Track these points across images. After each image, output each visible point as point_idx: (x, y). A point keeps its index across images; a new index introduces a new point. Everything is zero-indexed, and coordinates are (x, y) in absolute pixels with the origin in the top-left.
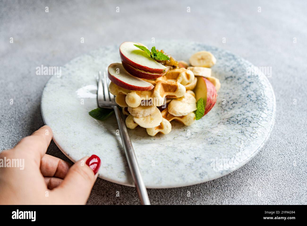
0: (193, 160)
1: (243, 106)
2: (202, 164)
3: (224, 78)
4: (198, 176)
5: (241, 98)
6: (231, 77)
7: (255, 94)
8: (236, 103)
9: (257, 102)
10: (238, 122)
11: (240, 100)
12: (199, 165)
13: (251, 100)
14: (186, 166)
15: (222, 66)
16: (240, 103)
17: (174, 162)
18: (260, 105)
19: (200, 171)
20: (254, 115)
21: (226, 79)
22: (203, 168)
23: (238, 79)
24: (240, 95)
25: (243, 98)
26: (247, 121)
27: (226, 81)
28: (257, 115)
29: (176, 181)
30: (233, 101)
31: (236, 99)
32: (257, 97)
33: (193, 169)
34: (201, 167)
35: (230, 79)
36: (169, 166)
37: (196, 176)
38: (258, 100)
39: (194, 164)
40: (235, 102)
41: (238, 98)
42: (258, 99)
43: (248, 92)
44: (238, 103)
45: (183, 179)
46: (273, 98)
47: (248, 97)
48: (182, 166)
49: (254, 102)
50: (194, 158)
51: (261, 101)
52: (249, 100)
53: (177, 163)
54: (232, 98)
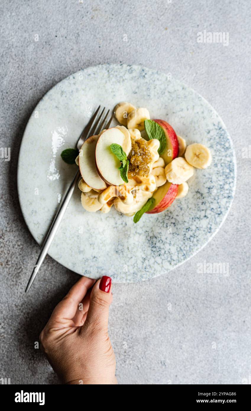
0: (91, 258)
1: (175, 234)
2: (95, 265)
3: (196, 190)
4: (84, 271)
5: (182, 224)
6: (202, 195)
7: (193, 232)
8: (175, 226)
9: (186, 240)
10: (153, 247)
11: (179, 226)
12: (92, 264)
13: (185, 234)
14: (83, 258)
15: (207, 176)
16: (177, 228)
17: (79, 249)
18: (184, 246)
19: (88, 269)
20: (169, 251)
21: (198, 192)
22: (92, 268)
23: (203, 203)
24: (185, 221)
25: (183, 226)
26: (159, 253)
27: (195, 193)
28: (170, 253)
29: (68, 265)
30: (176, 221)
31: (179, 222)
32: (191, 236)
33: (85, 264)
34: (91, 267)
35: (199, 195)
36: (73, 251)
37: (82, 270)
38: (188, 239)
39: (89, 261)
40: (175, 224)
41: (180, 222)
42: (190, 238)
43: (192, 225)
44: (176, 226)
45: (74, 267)
46: (200, 248)
47: (187, 229)
48: (80, 257)
49: (184, 238)
50: (93, 256)
51: (190, 242)
52: (184, 233)
53: (80, 252)
54: (177, 218)
